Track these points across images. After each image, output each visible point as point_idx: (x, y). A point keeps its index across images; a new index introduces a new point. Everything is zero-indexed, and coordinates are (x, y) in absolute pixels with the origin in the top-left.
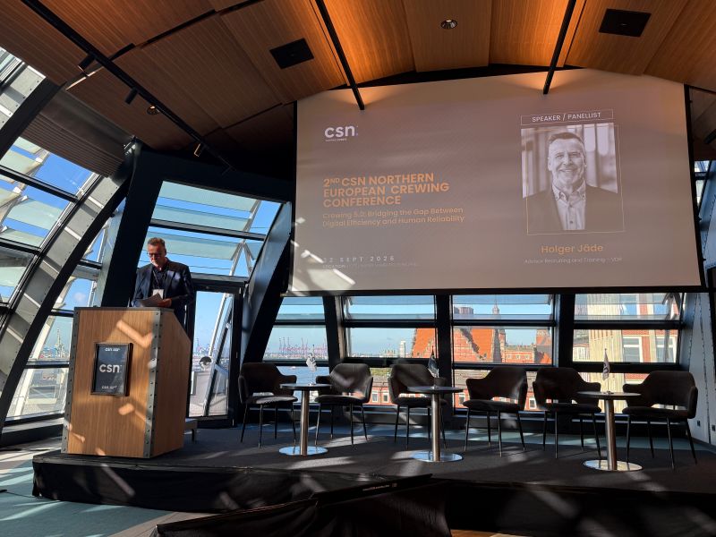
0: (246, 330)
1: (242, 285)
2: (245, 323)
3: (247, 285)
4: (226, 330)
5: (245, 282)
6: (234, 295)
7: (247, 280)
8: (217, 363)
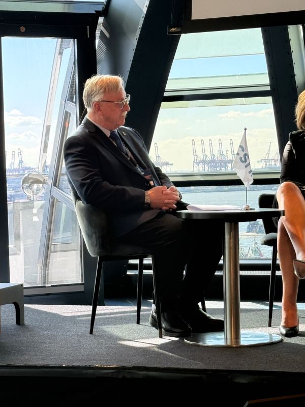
1: (91, 20)
3: (101, 20)
4: (67, 116)
5: (98, 14)
6: (76, 40)
7: (100, 8)
8: (55, 185)
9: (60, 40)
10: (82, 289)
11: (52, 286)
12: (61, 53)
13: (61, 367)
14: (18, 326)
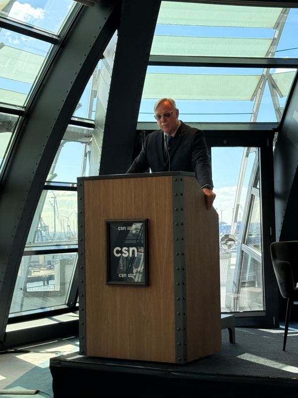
0: (281, 197)
2: (278, 187)
3: (276, 135)
4: (252, 197)
5: (275, 130)
6: (260, 148)
7: (276, 127)
8: (244, 243)
9: (246, 148)
10: (264, 314)
11: (244, 312)
12: (247, 156)
13: (269, 378)
14: (231, 345)
